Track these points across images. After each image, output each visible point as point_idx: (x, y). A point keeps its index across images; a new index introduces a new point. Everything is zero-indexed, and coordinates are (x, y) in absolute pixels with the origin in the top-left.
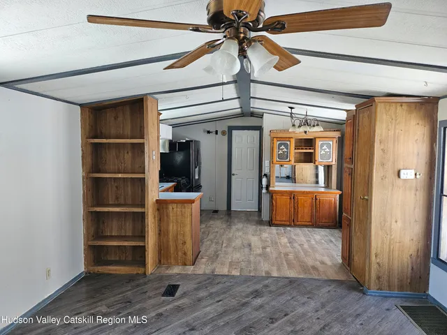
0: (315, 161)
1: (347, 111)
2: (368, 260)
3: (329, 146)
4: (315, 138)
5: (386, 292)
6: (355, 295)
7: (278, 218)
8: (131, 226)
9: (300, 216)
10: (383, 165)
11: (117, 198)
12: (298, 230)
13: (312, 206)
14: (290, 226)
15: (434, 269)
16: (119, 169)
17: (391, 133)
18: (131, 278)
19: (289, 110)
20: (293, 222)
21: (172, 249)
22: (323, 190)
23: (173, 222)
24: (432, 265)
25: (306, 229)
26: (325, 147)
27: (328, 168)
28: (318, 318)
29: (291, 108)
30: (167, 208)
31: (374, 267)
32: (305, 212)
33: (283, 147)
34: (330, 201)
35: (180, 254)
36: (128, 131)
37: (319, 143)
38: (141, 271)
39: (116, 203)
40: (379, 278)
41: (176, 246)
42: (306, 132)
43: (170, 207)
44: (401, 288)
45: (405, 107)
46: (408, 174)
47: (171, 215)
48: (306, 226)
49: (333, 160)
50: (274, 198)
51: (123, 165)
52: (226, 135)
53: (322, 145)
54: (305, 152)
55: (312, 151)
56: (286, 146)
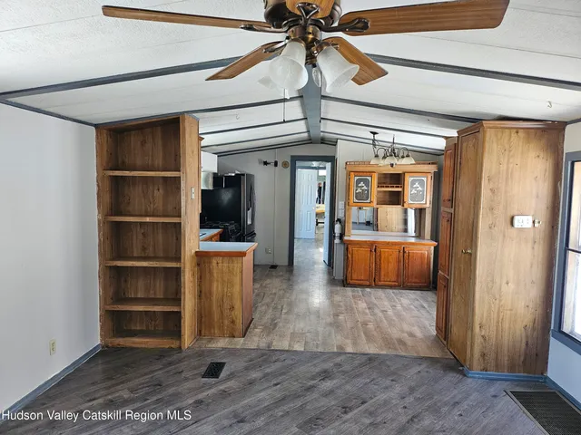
0: (404, 202)
1: (446, 138)
2: (469, 333)
3: (421, 183)
4: (404, 173)
5: (493, 374)
6: (452, 377)
7: (355, 276)
8: (162, 284)
9: (382, 273)
11: (144, 249)
12: (380, 292)
13: (399, 262)
14: (369, 286)
16: (146, 211)
17: (503, 167)
18: (161, 354)
19: (371, 136)
20: (374, 281)
21: (216, 316)
22: (413, 240)
23: (217, 281)
25: (391, 291)
26: (417, 185)
27: (420, 212)
28: (405, 407)
29: (374, 133)
30: (210, 262)
31: (478, 340)
32: (390, 267)
33: (362, 184)
34: (422, 255)
35: (226, 322)
36: (159, 161)
37: (409, 179)
38: (175, 344)
39: (143, 255)
40: (483, 355)
41: (222, 312)
42: (392, 165)
43: (214, 261)
44: (512, 368)
45: (521, 134)
46: (523, 222)
47: (215, 271)
48: (391, 287)
49: (427, 202)
50: (350, 249)
51: (152, 205)
52: (289, 168)
53: (413, 182)
54: (390, 192)
55: (400, 189)
56: (366, 182)
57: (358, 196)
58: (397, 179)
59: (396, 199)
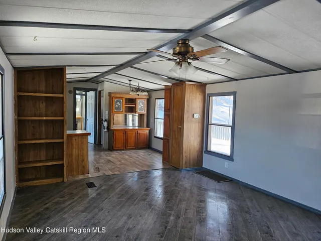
0: (136, 111)
1: (165, 86)
2: (181, 156)
4: (136, 99)
5: (188, 169)
7: (117, 146)
8: (45, 153)
9: (129, 143)
10: (188, 112)
11: (34, 135)
12: (128, 152)
13: (135, 137)
14: (123, 150)
15: (205, 156)
16: (35, 114)
17: (191, 97)
18: (57, 184)
20: (125, 147)
21: (75, 165)
22: (137, 128)
23: (75, 148)
24: (204, 154)
26: (141, 104)
27: (141, 116)
29: (130, 81)
30: (72, 139)
31: (184, 158)
32: (132, 140)
34: (144, 134)
35: (80, 168)
36: (43, 88)
37: (138, 101)
39: (33, 138)
40: (186, 162)
41: (78, 163)
42: (138, 95)
43: (74, 139)
44: (194, 166)
45: (195, 87)
46: (196, 116)
48: (132, 149)
50: (114, 134)
51: (39, 111)
52: (73, 94)
53: (139, 103)
54: (129, 107)
55: (134, 106)
56: (120, 102)
57: (117, 108)
58: (132, 101)
59: (132, 110)
